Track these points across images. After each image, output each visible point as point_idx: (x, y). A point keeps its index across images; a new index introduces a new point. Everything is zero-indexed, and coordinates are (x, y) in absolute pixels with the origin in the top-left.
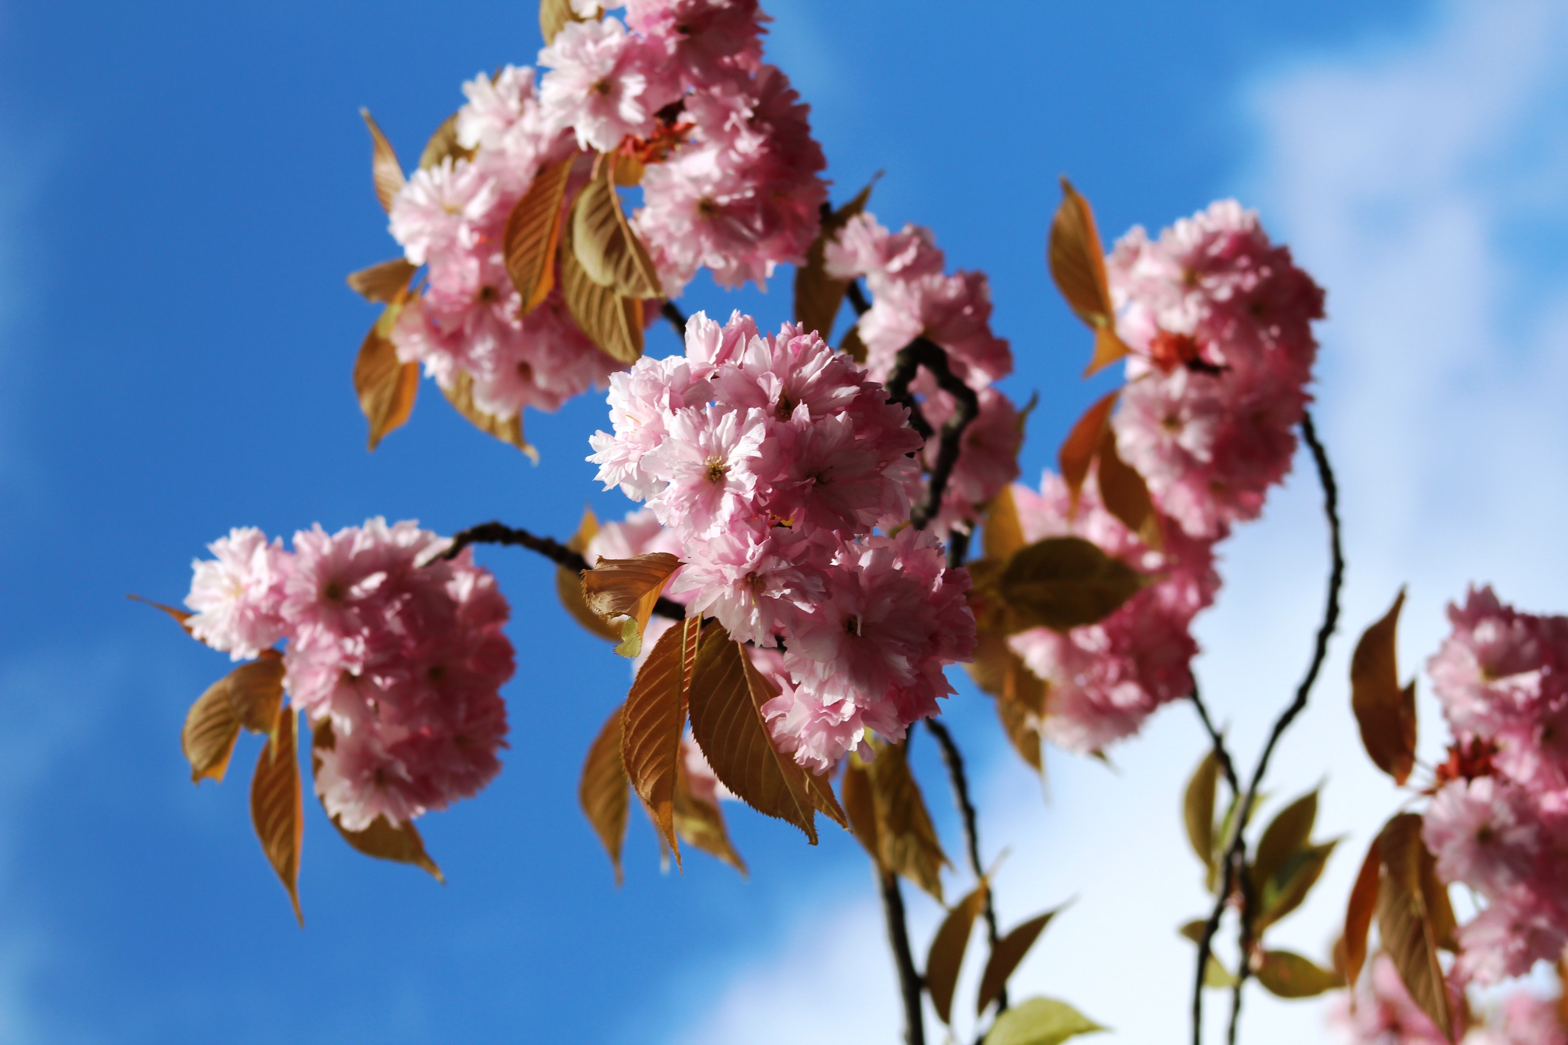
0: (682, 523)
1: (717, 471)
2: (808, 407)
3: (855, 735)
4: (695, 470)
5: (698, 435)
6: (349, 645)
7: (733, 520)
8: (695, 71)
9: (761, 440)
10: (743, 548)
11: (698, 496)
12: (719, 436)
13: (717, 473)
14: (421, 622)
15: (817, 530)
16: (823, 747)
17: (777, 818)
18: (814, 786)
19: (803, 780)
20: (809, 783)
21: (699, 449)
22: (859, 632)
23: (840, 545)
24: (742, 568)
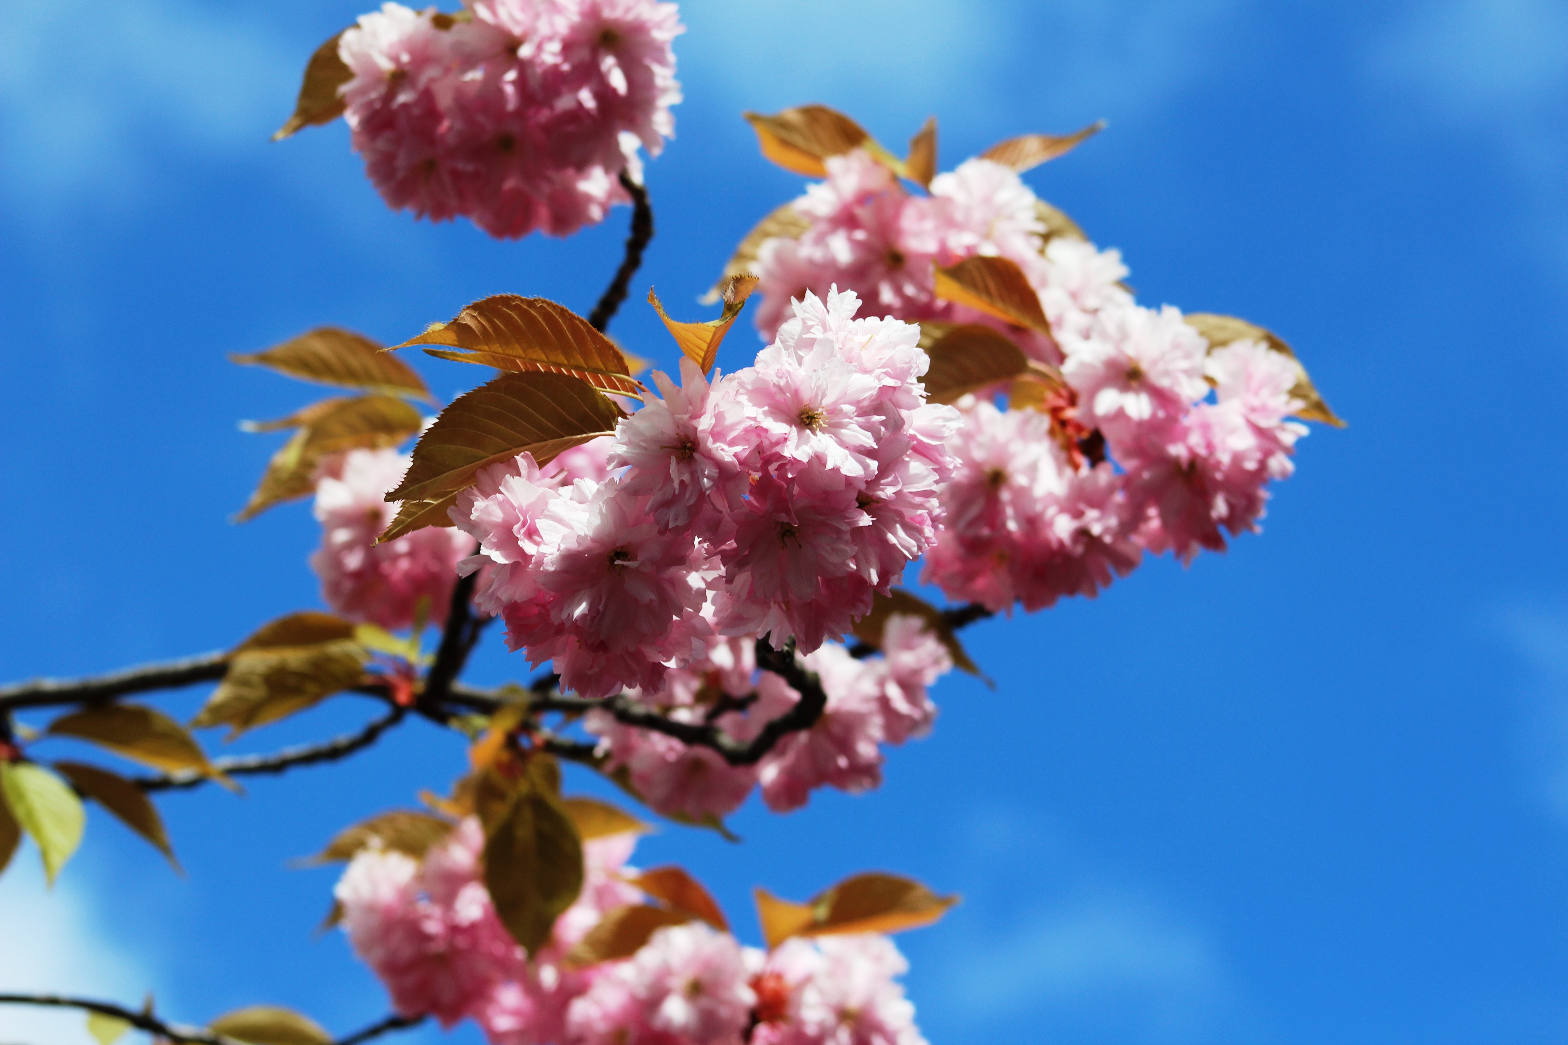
0: (760, 375)
1: (811, 420)
2: (869, 525)
3: (498, 553)
4: (817, 394)
5: (851, 404)
6: (555, 47)
7: (760, 431)
8: (1146, 475)
9: (844, 471)
10: (729, 439)
11: (790, 396)
12: (848, 427)
13: (809, 420)
14: (570, 128)
15: (735, 524)
16: (485, 518)
17: (412, 459)
18: (431, 507)
19: (435, 497)
20: (432, 504)
21: (835, 403)
22: (617, 562)
23: (715, 549)
24: (709, 437)
